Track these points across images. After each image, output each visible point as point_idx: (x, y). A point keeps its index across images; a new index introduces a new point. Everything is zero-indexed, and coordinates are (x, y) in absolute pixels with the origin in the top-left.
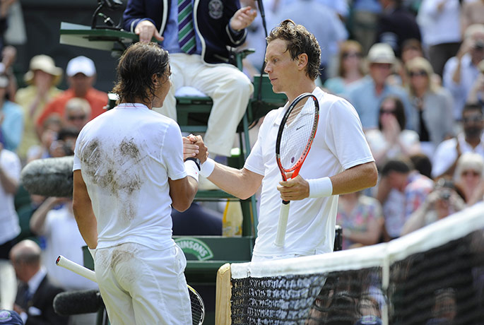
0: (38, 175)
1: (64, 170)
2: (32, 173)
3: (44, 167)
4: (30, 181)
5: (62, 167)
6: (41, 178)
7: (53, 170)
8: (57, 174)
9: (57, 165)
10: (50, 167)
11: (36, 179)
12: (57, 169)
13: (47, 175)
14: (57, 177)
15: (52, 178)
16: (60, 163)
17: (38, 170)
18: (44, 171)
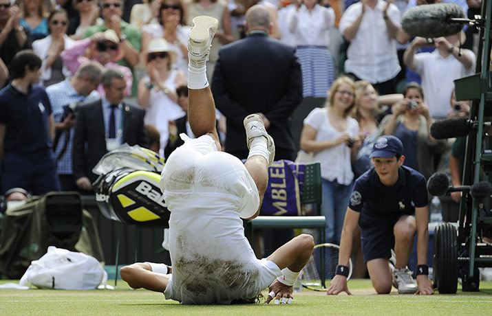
0: (416, 19)
1: (438, 15)
2: (411, 18)
3: (421, 13)
4: (409, 25)
5: (436, 12)
6: (419, 22)
7: (429, 15)
8: (432, 18)
9: (432, 11)
10: (426, 12)
11: (414, 23)
12: (432, 14)
13: (423, 19)
14: (432, 21)
15: (428, 21)
16: (434, 9)
17: (416, 15)
18: (421, 16)
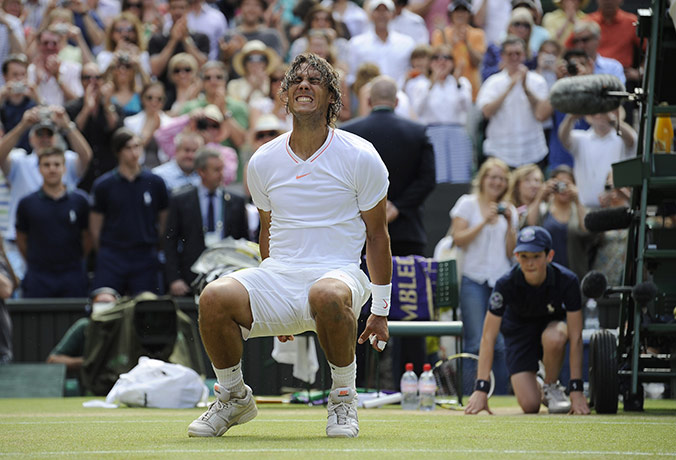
0: (566, 93)
1: (593, 88)
2: (560, 91)
3: (572, 85)
4: (558, 100)
5: (590, 85)
6: (569, 97)
7: (581, 88)
8: (585, 92)
9: (585, 84)
10: (578, 85)
11: (564, 98)
12: (586, 87)
13: (575, 93)
14: (585, 96)
15: (580, 96)
16: (588, 81)
17: (566, 87)
18: (573, 89)
